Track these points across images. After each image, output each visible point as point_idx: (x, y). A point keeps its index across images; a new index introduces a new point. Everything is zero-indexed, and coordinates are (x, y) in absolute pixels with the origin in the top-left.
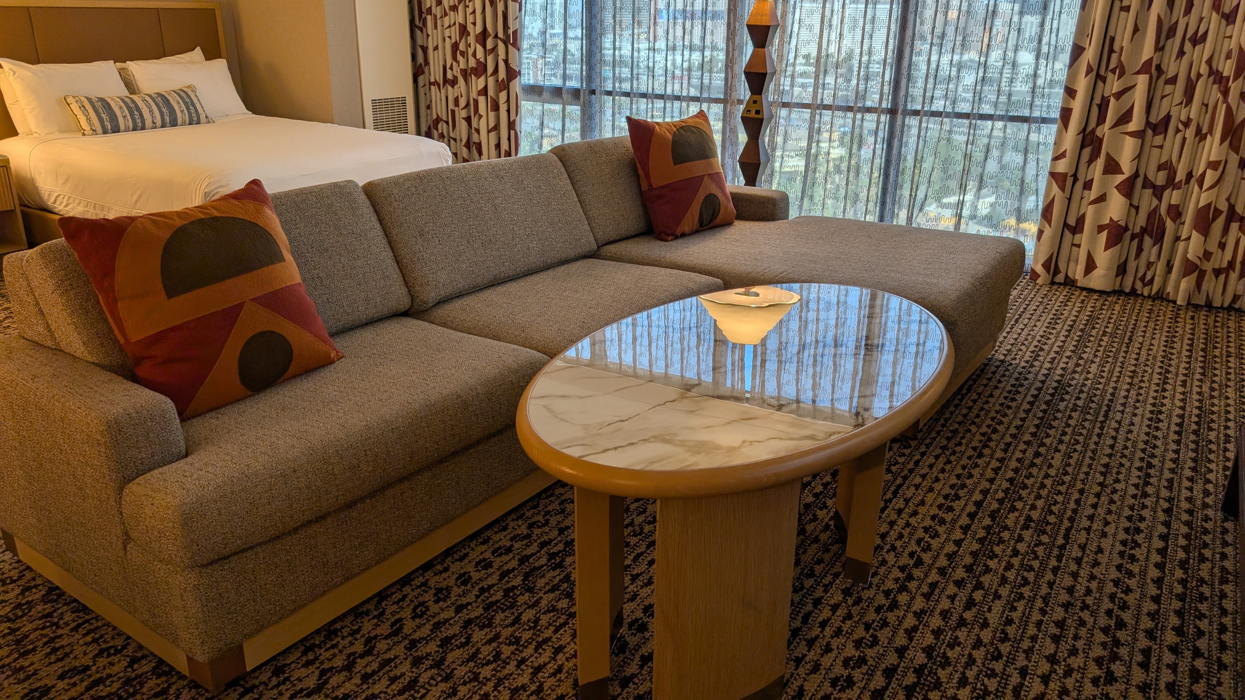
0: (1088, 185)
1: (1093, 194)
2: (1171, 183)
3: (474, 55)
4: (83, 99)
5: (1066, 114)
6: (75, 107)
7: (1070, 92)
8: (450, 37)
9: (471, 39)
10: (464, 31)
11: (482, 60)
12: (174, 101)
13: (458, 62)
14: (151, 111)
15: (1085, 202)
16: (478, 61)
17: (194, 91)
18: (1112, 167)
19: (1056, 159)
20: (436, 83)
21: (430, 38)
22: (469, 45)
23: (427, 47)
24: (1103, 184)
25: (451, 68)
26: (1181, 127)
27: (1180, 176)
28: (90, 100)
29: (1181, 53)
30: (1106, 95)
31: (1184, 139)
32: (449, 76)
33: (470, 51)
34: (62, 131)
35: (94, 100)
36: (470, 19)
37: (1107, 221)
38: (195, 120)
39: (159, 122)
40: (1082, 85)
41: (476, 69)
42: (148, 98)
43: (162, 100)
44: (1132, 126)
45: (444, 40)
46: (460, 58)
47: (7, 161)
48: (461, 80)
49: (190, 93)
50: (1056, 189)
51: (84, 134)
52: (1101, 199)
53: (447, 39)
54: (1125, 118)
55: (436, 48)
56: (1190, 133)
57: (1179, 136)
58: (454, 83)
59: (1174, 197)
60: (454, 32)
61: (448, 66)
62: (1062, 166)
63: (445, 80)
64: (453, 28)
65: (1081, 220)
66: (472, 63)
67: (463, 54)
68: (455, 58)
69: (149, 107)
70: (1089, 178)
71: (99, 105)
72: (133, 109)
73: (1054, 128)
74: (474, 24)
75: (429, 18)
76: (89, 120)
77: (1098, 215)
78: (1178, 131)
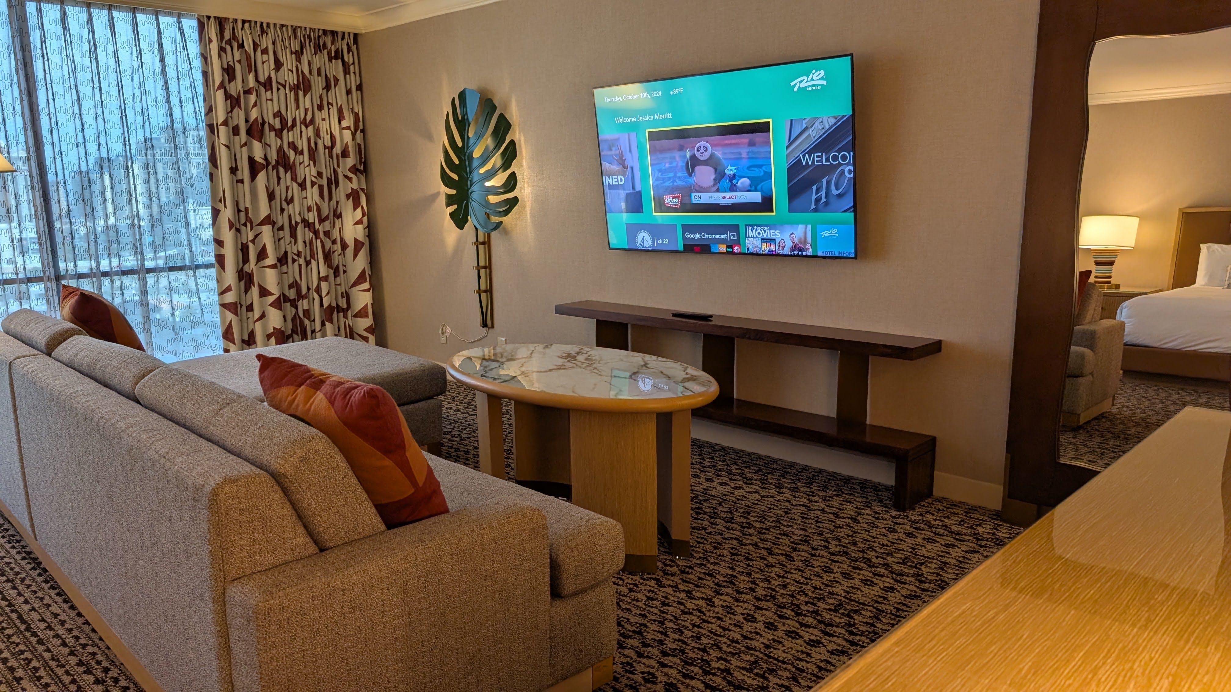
0: (250, 308)
1: (257, 314)
2: (300, 297)
5: (220, 259)
7: (219, 243)
15: (251, 320)
18: (264, 292)
19: (222, 293)
24: (262, 305)
26: (296, 257)
27: (304, 291)
29: (282, 210)
30: (244, 242)
31: (300, 266)
37: (272, 330)
40: (228, 236)
44: (269, 261)
50: (230, 316)
52: (263, 316)
54: (262, 256)
56: (302, 261)
57: (296, 264)
59: (304, 305)
62: (230, 298)
65: (252, 335)
70: (249, 303)
73: (213, 272)
77: (264, 327)
78: (294, 261)
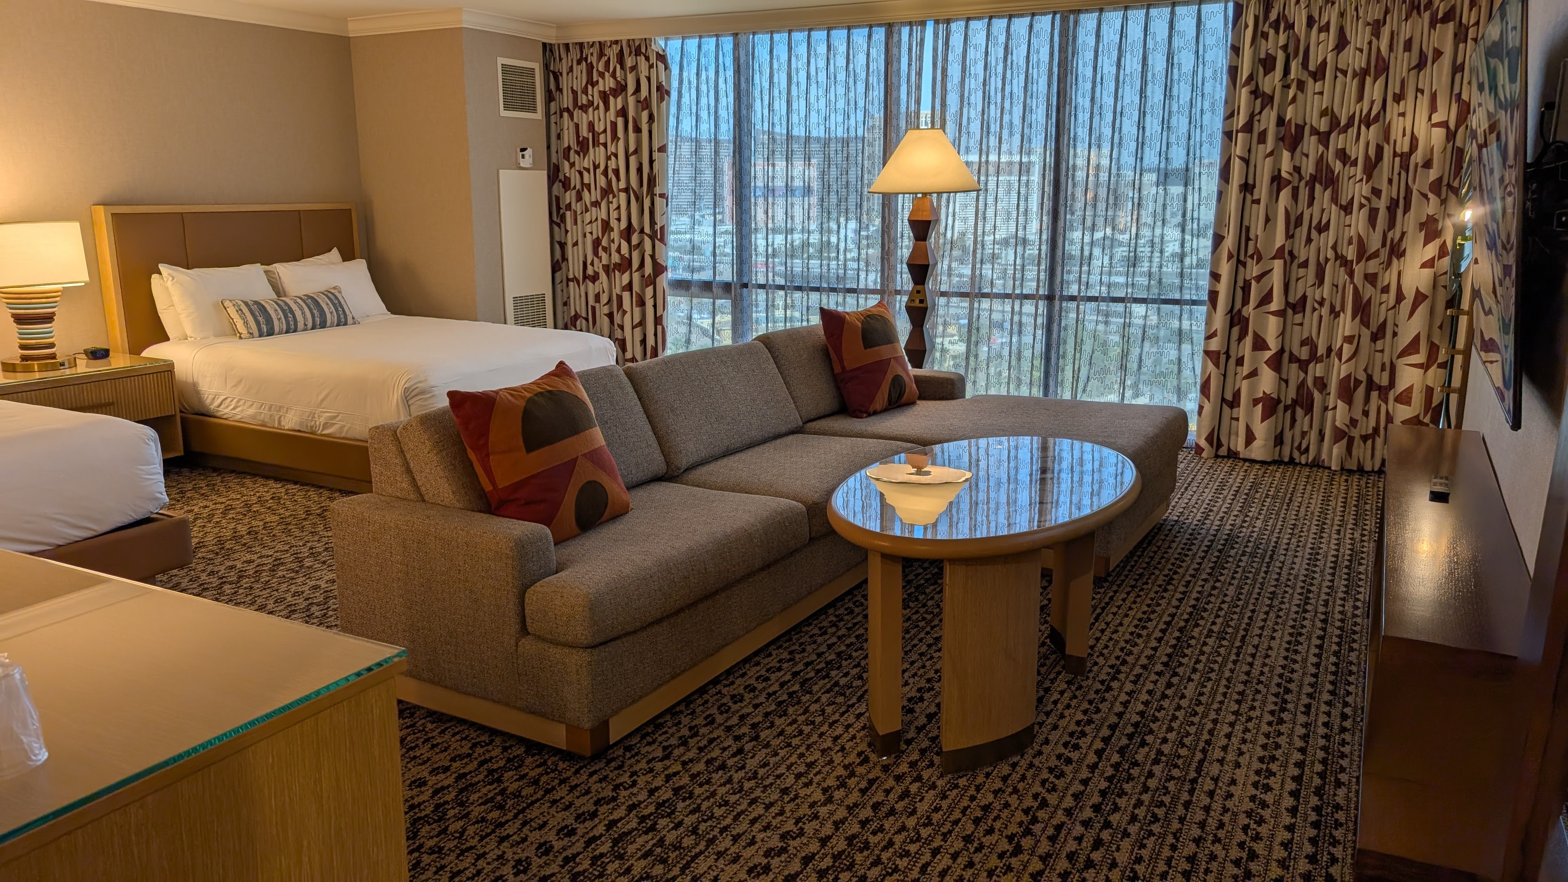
0: (1240, 362)
1: (1246, 370)
2: (1314, 357)
3: (619, 250)
4: (240, 303)
5: (1213, 296)
6: (232, 311)
7: (1215, 276)
8: (591, 233)
9: (615, 235)
10: (606, 226)
11: (627, 255)
12: (324, 302)
13: (600, 258)
14: (303, 313)
15: (1239, 377)
16: (622, 257)
17: (340, 292)
18: (1260, 344)
19: (1208, 338)
20: (575, 279)
21: (569, 234)
22: (613, 241)
23: (565, 243)
24: (1254, 360)
25: (592, 264)
26: (1316, 306)
27: (1321, 350)
28: (246, 303)
29: (1310, 241)
30: (1248, 278)
31: (1321, 317)
32: (590, 271)
33: (614, 247)
34: (217, 335)
35: (251, 303)
36: (614, 215)
37: (1261, 395)
38: (342, 321)
39: (310, 325)
40: (1225, 269)
41: (620, 265)
42: (299, 301)
43: (312, 301)
44: (1274, 306)
45: (585, 236)
46: (601, 253)
47: (172, 365)
48: (603, 276)
49: (337, 294)
50: (1211, 366)
51: (241, 338)
52: (1254, 374)
53: (588, 235)
54: (1266, 299)
55: (576, 244)
56: (1325, 311)
57: (1316, 313)
58: (595, 278)
59: (1317, 370)
60: (596, 229)
61: (589, 262)
62: (1215, 345)
63: (585, 277)
64: (594, 224)
65: (1237, 395)
66: (616, 258)
67: (605, 249)
68: (596, 253)
69: (301, 309)
70: (1240, 355)
71: (255, 308)
72: (287, 312)
73: (1204, 309)
74: (619, 220)
75: (568, 213)
76: (246, 323)
77: (1252, 389)
78: (1314, 309)
